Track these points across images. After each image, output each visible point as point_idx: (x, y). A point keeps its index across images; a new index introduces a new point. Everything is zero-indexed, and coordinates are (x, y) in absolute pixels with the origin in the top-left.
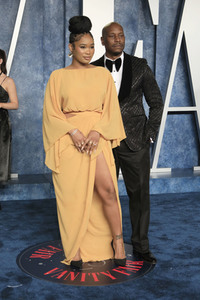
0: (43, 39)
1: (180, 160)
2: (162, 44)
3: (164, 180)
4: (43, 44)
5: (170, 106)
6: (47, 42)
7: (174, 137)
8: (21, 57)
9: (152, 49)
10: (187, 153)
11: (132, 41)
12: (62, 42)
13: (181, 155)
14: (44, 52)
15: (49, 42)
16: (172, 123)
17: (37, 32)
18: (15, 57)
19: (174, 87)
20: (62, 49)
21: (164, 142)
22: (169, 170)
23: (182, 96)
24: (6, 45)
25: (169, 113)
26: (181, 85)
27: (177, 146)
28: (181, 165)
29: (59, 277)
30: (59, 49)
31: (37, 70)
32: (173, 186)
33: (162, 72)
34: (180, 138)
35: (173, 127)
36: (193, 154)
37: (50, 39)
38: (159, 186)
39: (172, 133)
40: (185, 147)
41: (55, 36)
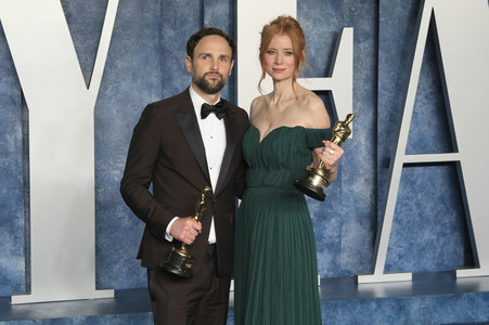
0: (161, 28)
1: (429, 255)
2: (389, 31)
4: (161, 37)
5: (407, 152)
6: (169, 33)
7: (415, 211)
8: (119, 64)
9: (371, 41)
10: (442, 240)
11: (333, 28)
13: (431, 245)
14: (163, 52)
15: (172, 33)
16: (412, 183)
17: (149, 16)
18: (109, 64)
19: (415, 114)
21: (396, 220)
22: (408, 277)
23: (430, 132)
24: (91, 42)
25: (405, 165)
26: (428, 109)
27: (421, 228)
28: (429, 264)
31: (150, 86)
32: (418, 313)
33: (390, 86)
34: (428, 212)
35: (416, 194)
36: (453, 244)
37: (174, 28)
38: (389, 311)
39: (412, 203)
40: (438, 228)
41: (184, 22)
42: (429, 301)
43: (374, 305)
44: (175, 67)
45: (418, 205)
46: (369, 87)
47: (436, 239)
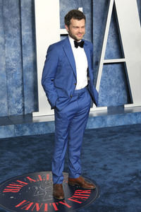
1: (114, 99)
2: (97, 9)
3: (102, 117)
4: (3, 12)
5: (105, 59)
6: (6, 10)
7: (108, 82)
9: (90, 13)
10: (119, 94)
12: (18, 10)
13: (115, 96)
14: (4, 18)
16: (107, 71)
19: (108, 43)
20: (18, 16)
21: (101, 86)
22: (106, 108)
23: (114, 50)
25: (104, 64)
26: (113, 41)
27: (111, 89)
28: (114, 103)
29: (27, 209)
30: (16, 16)
32: (109, 122)
33: (98, 32)
34: (113, 82)
35: (108, 74)
36: (123, 95)
37: (8, 8)
38: (98, 122)
39: (107, 79)
40: (117, 89)
41: (12, 6)
42: (114, 117)
43: (93, 120)
44: (9, 25)
45: (110, 80)
46: (89, 32)
47: (117, 93)
